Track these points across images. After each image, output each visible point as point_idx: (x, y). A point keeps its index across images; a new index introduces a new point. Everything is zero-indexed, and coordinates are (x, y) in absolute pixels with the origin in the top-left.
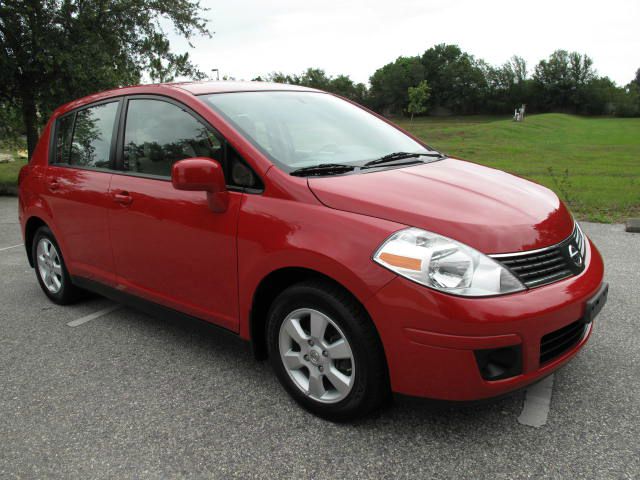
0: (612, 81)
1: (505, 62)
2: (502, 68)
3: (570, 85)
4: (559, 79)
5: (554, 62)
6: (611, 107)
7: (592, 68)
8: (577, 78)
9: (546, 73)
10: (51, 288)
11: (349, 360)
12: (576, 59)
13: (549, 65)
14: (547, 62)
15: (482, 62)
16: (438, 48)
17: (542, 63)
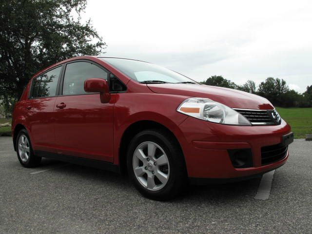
0: (296, 91)
1: (245, 83)
2: (243, 86)
3: (277, 93)
4: (271, 91)
5: (268, 83)
6: (297, 103)
7: (286, 85)
8: (279, 90)
9: (264, 88)
10: (23, 160)
11: (167, 165)
12: (278, 81)
13: (266, 84)
14: (265, 82)
15: (233, 83)
16: (213, 77)
17: (262, 83)
